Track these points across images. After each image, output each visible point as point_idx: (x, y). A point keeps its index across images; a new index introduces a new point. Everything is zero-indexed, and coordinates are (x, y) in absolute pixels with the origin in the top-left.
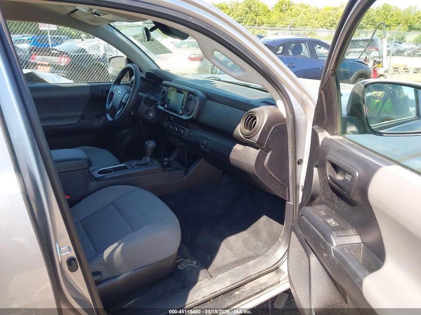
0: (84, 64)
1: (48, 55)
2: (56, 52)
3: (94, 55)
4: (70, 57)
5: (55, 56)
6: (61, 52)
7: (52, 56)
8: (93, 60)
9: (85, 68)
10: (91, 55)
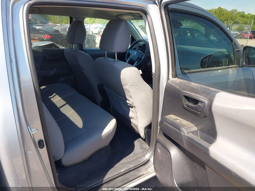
0: (58, 39)
1: (39, 34)
2: (43, 32)
3: (64, 34)
4: (51, 35)
5: (42, 34)
6: (46, 32)
7: (40, 34)
8: (63, 37)
9: (59, 41)
10: (62, 34)
